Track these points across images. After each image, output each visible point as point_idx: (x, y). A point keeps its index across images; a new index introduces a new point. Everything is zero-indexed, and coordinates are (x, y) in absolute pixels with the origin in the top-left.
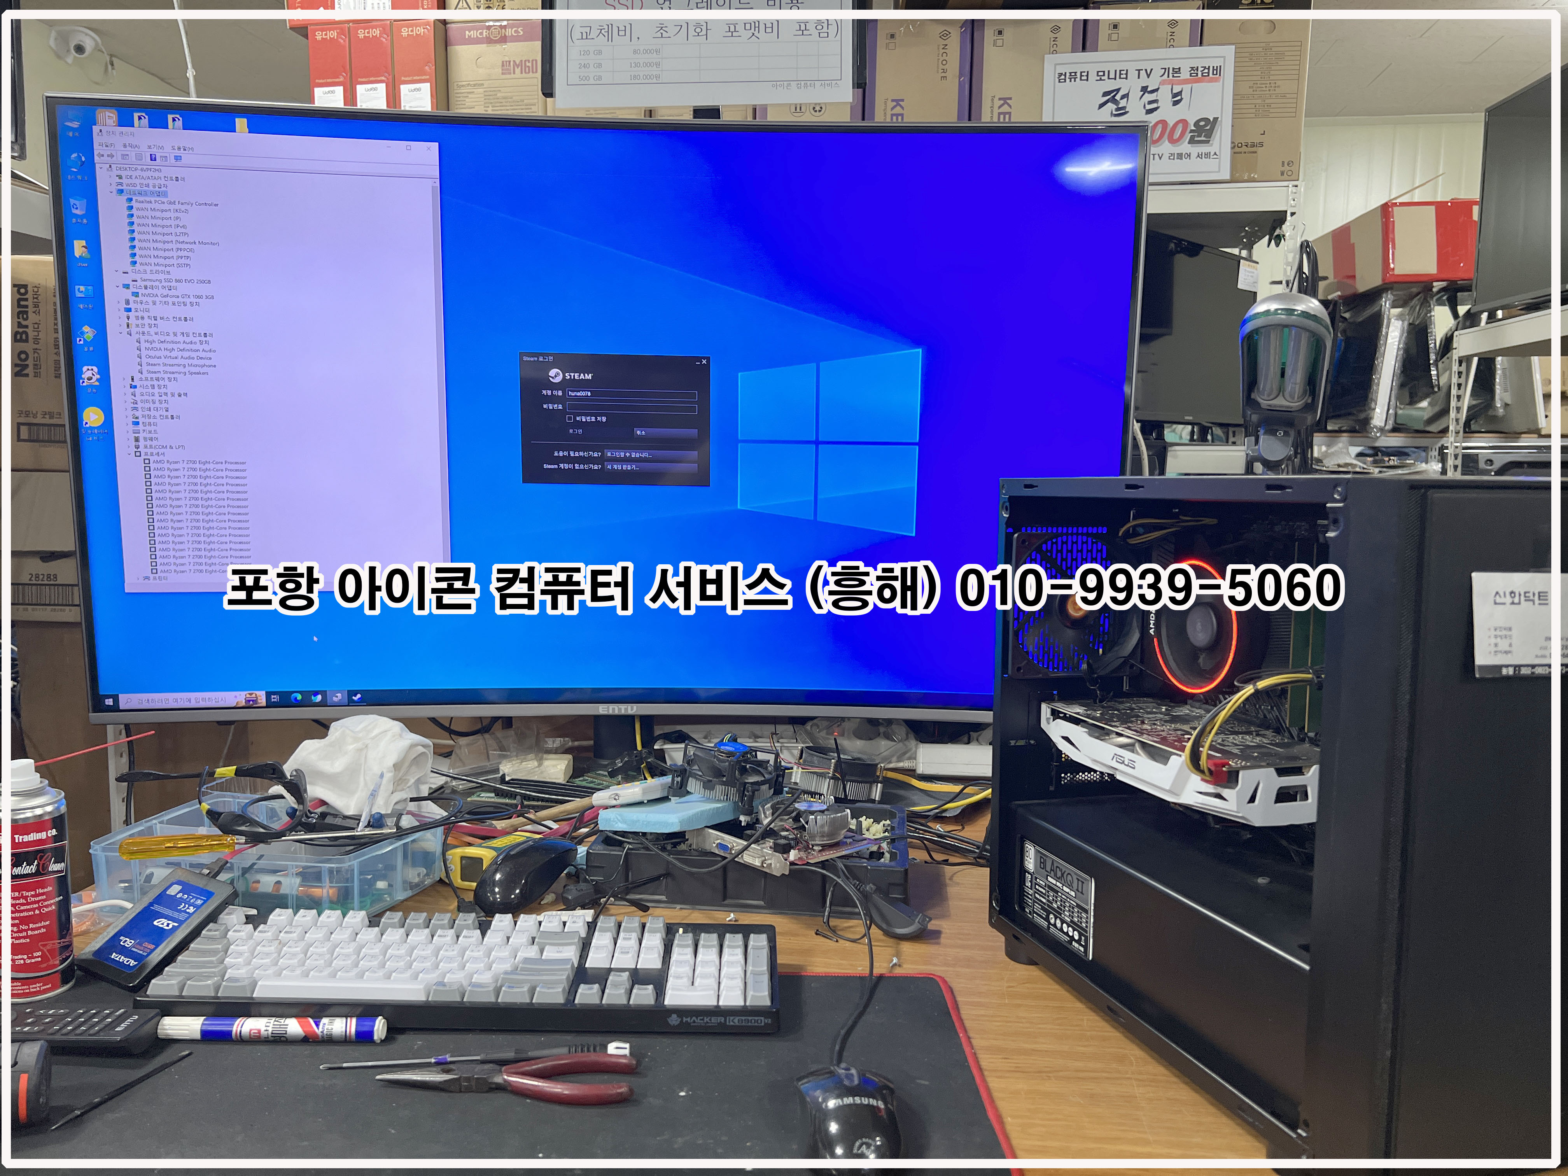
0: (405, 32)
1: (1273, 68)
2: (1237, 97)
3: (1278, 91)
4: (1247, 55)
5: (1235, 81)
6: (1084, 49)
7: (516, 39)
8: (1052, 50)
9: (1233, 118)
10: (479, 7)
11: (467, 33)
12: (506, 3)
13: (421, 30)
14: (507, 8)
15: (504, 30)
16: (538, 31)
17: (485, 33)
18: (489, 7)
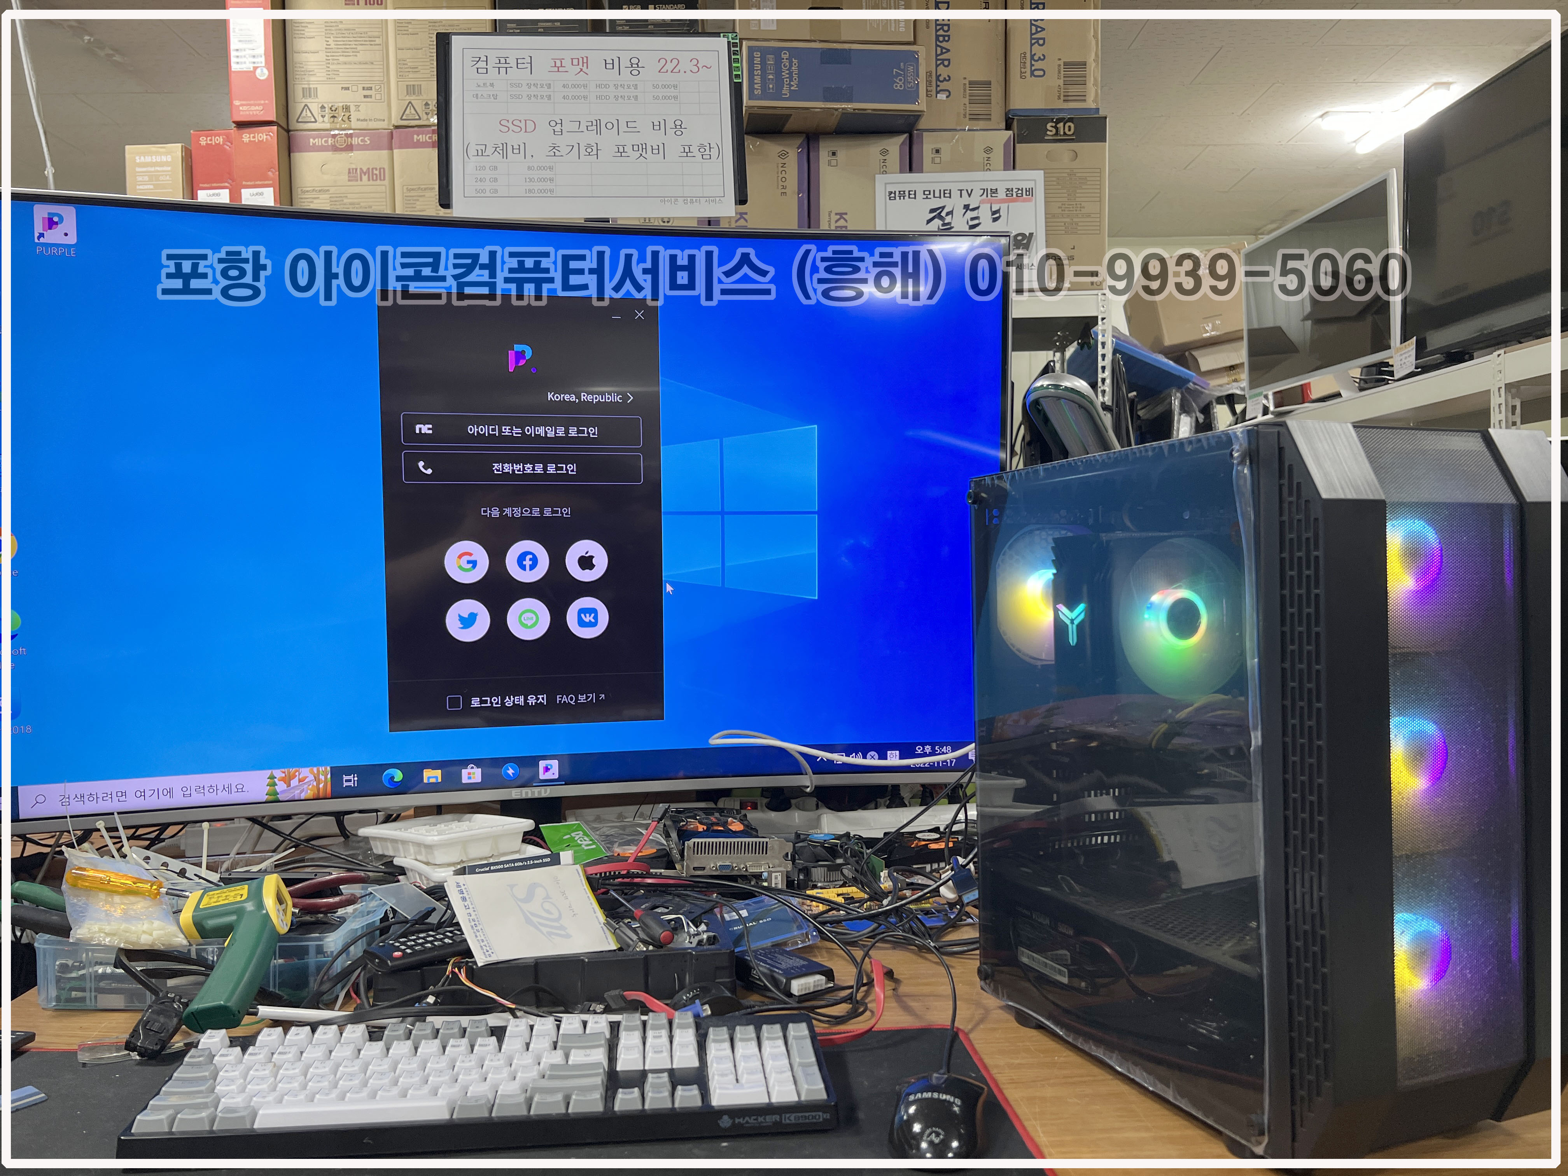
0: (246, 139)
1: (1078, 191)
2: (1049, 216)
3: (1083, 211)
4: (1054, 179)
5: (1045, 202)
6: (911, 170)
7: (363, 148)
8: (882, 170)
9: (1046, 234)
10: (323, 116)
11: (311, 140)
12: (352, 113)
13: (264, 137)
14: (353, 118)
15: (349, 139)
16: (385, 140)
17: (330, 141)
18: (334, 117)
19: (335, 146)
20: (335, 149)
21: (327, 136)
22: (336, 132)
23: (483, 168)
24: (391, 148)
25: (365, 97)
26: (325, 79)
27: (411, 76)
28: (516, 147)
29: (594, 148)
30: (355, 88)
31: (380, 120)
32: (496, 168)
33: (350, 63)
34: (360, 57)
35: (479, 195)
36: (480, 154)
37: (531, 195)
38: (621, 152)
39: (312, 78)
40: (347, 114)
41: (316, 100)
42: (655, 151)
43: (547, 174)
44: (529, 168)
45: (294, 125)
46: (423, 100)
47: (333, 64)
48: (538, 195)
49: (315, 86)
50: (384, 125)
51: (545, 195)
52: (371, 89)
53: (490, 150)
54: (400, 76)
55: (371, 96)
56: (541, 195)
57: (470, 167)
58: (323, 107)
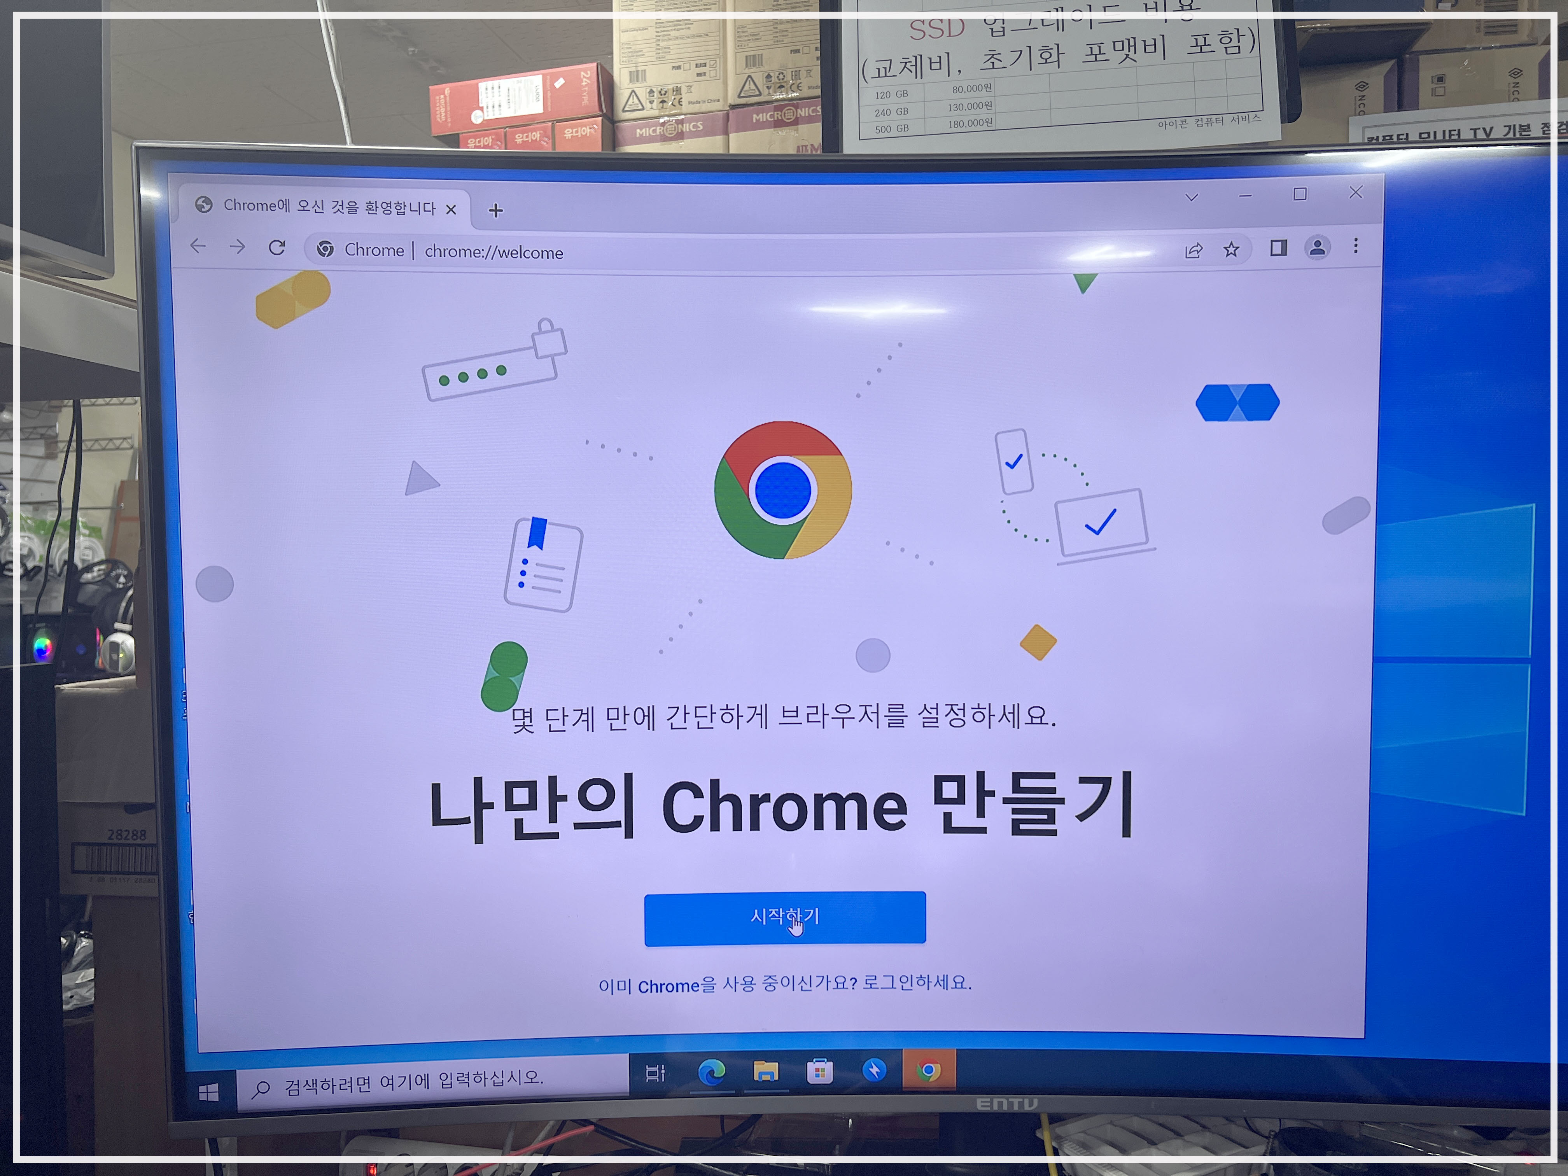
0: (568, 134)
6: (1400, 108)
7: (695, 135)
8: (1358, 110)
10: (651, 102)
11: (638, 131)
12: (683, 95)
13: (587, 131)
14: (684, 102)
15: (680, 126)
16: (720, 124)
17: (659, 130)
18: (663, 102)
19: (664, 134)
20: (664, 139)
21: (656, 125)
22: (666, 119)
23: (886, 95)
24: (726, 133)
25: (698, 75)
26: (654, 59)
27: (751, 44)
28: (935, 59)
29: (1054, 53)
30: (687, 66)
31: (714, 101)
32: (905, 93)
33: (682, 38)
34: (694, 30)
35: (881, 135)
36: (882, 74)
37: (959, 129)
38: (1095, 54)
39: (640, 60)
40: (678, 97)
41: (645, 84)
42: (1149, 49)
43: (983, 96)
44: (956, 90)
45: (621, 115)
46: (764, 72)
47: (663, 40)
48: (969, 129)
49: (643, 68)
50: (718, 106)
51: (979, 128)
52: (705, 65)
53: (897, 67)
54: (739, 45)
55: (704, 74)
56: (973, 128)
57: (869, 96)
58: (651, 92)
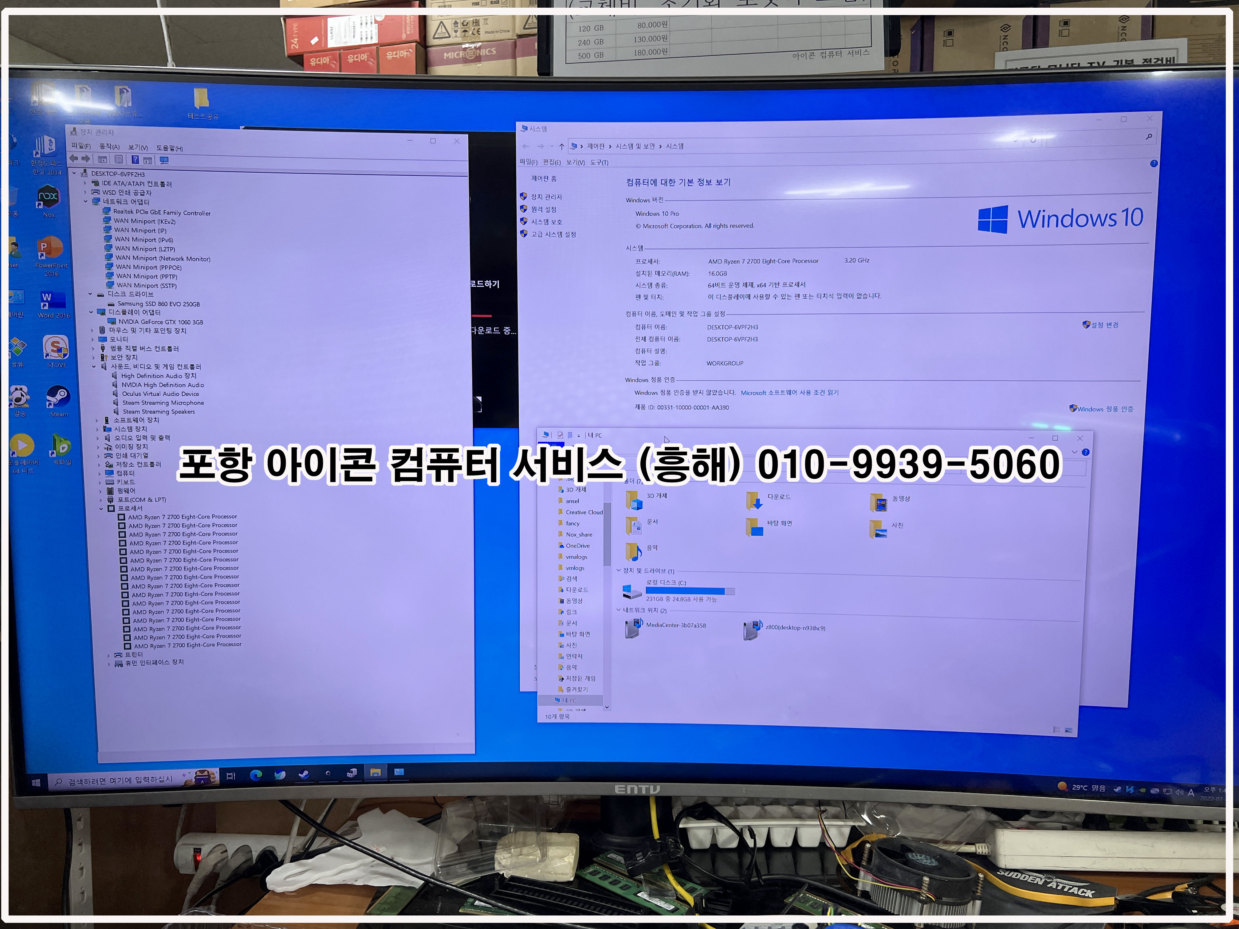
0: (390, 56)
4: (1201, 45)
6: (1035, 46)
7: (490, 58)
8: (1002, 47)
10: (456, 31)
11: (445, 54)
12: (481, 27)
13: (404, 53)
14: (482, 32)
15: (478, 51)
16: (510, 49)
17: (461, 54)
18: (465, 31)
19: (465, 58)
20: (465, 61)
21: (459, 50)
22: (467, 45)
24: (514, 57)
30: (484, 3)
31: (505, 31)
35: (582, 60)
40: (477, 28)
45: (431, 41)
50: (509, 35)
57: (574, 28)
